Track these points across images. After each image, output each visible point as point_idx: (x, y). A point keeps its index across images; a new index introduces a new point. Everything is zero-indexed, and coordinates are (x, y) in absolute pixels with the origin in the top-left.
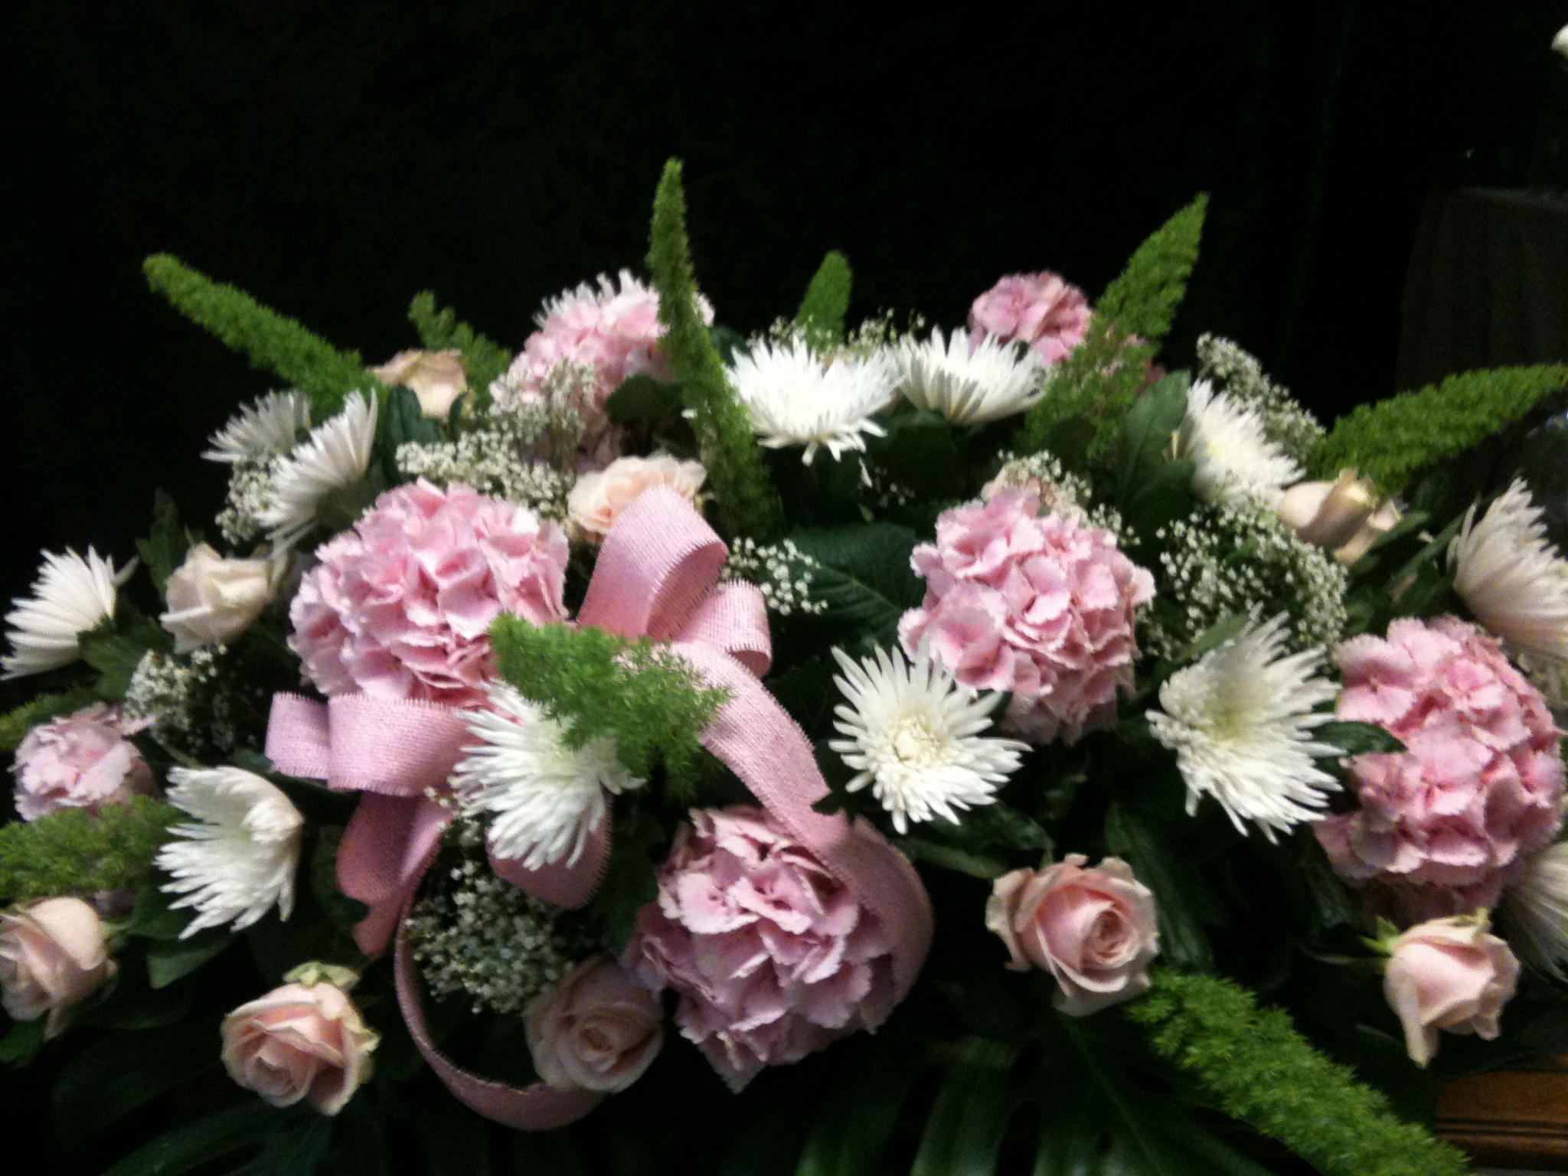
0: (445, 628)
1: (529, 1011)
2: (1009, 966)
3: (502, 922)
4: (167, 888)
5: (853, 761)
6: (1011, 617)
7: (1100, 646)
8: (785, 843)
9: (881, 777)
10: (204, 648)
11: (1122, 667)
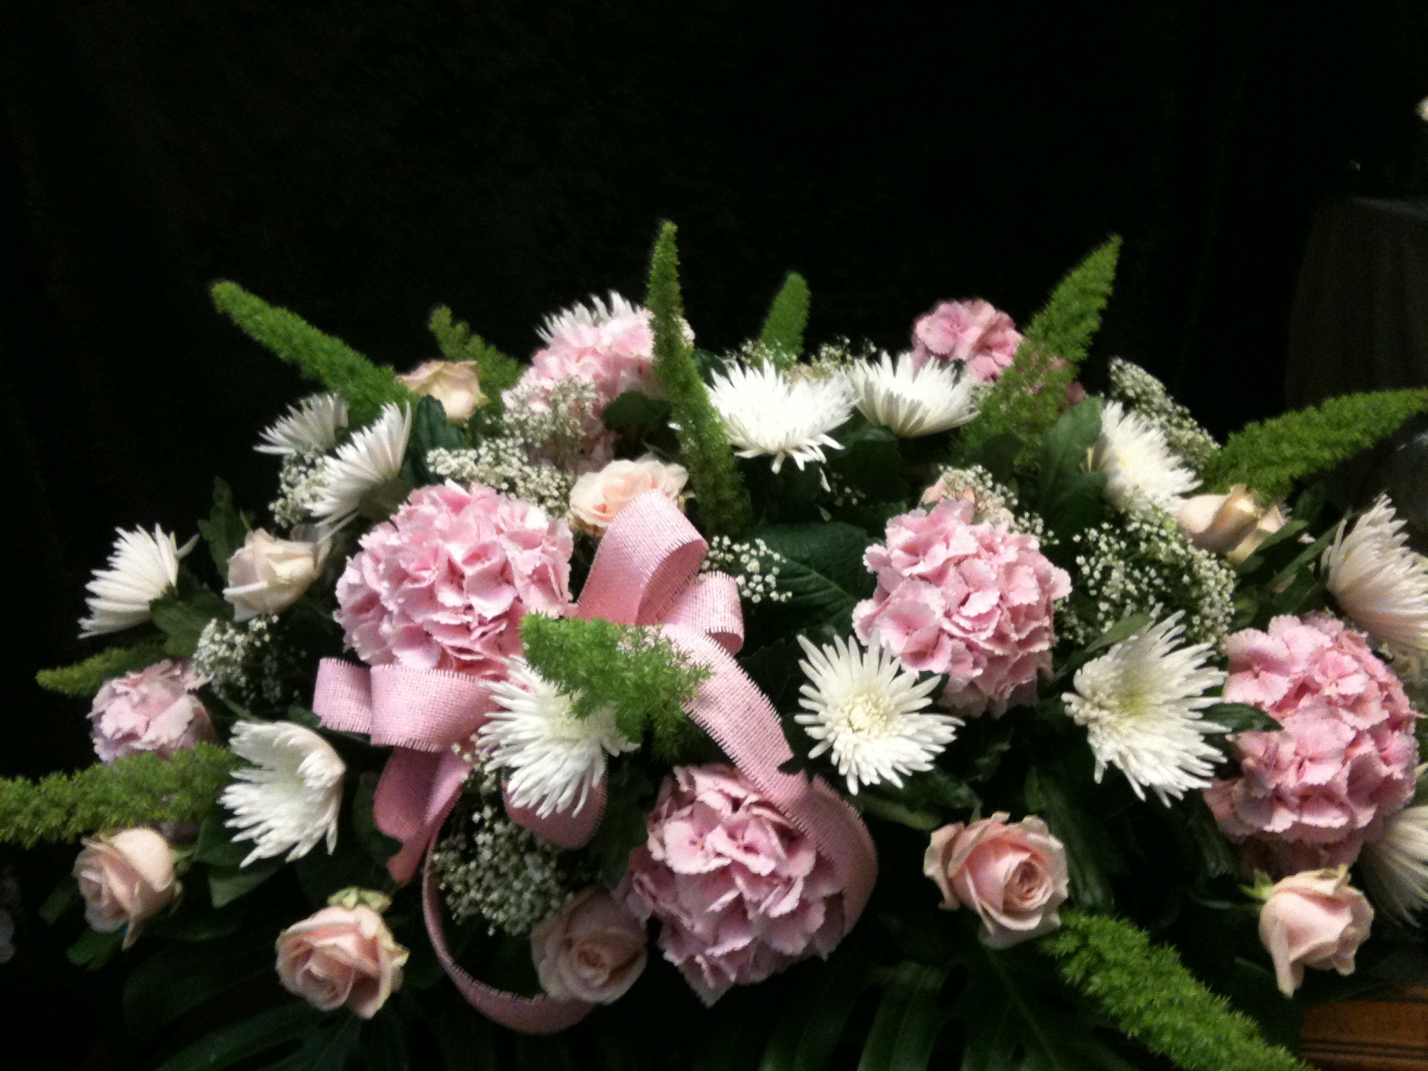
0: (469, 608)
1: (537, 932)
2: (941, 906)
3: (514, 859)
4: (230, 823)
5: (814, 732)
6: (949, 611)
7: (1023, 636)
8: (753, 798)
9: (837, 746)
10: (259, 617)
11: (1041, 653)
